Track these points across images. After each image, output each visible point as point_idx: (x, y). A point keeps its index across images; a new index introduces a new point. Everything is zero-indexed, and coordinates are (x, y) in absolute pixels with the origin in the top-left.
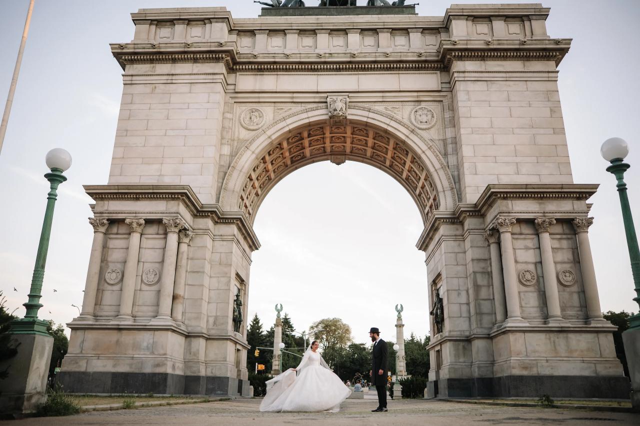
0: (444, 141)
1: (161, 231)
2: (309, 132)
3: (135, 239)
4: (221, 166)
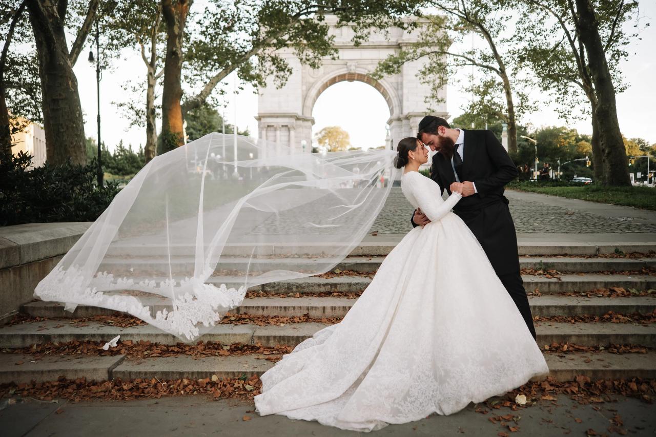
0: (397, 83)
1: (287, 129)
2: (339, 76)
3: (278, 132)
4: (303, 96)
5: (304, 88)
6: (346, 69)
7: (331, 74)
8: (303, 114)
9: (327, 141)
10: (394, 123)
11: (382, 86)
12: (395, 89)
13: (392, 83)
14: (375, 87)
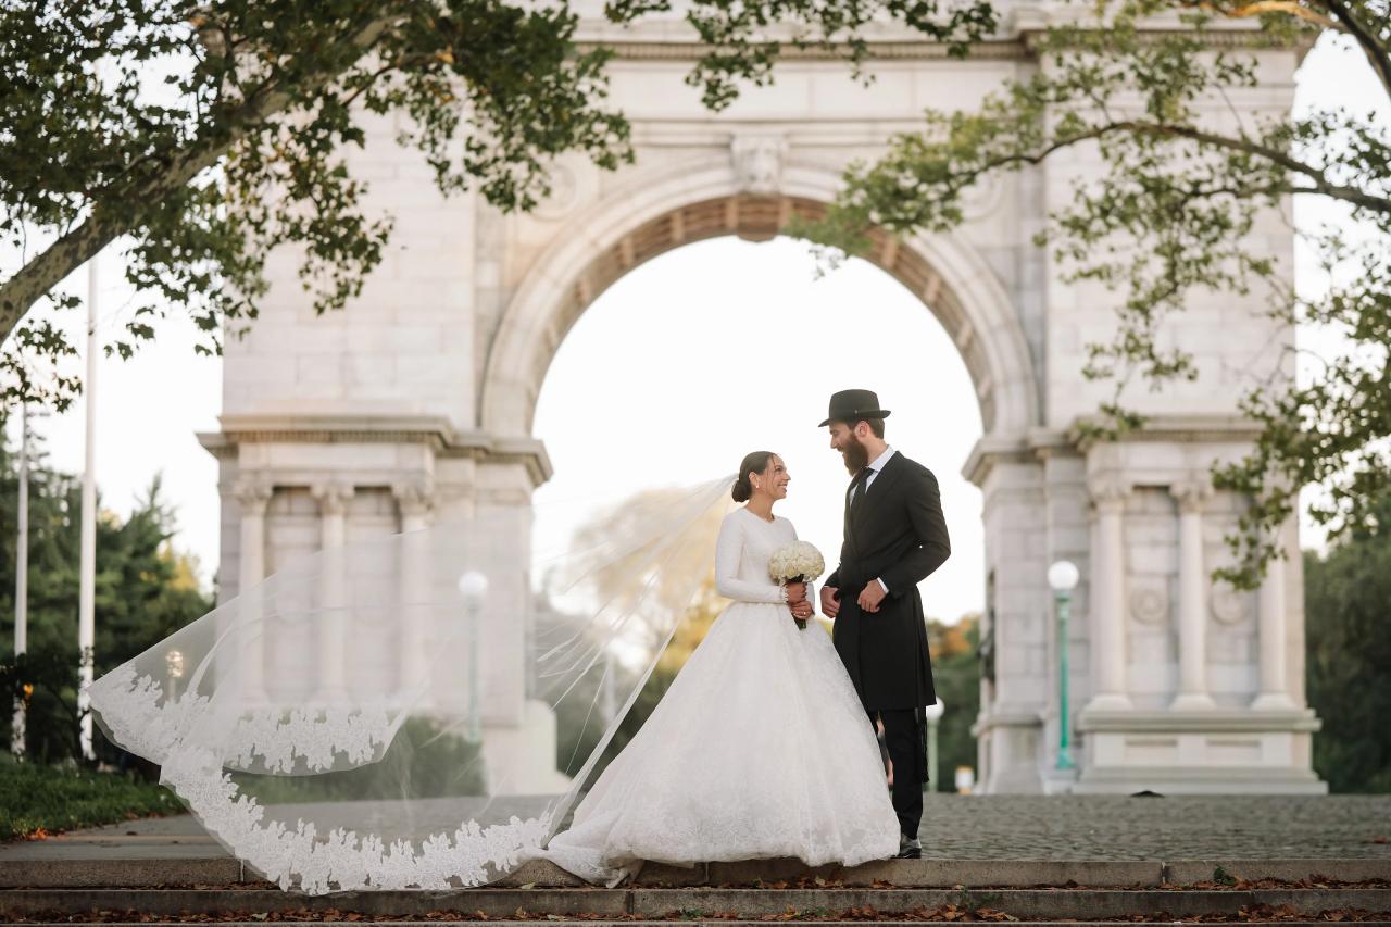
0: (1016, 251)
1: (386, 507)
2: (687, 211)
3: (335, 527)
4: (479, 320)
5: (489, 275)
6: (722, 174)
7: (641, 199)
8: (479, 421)
9: (650, 578)
10: (1001, 476)
11: (931, 269)
12: (1002, 282)
13: (983, 251)
14: (896, 270)
